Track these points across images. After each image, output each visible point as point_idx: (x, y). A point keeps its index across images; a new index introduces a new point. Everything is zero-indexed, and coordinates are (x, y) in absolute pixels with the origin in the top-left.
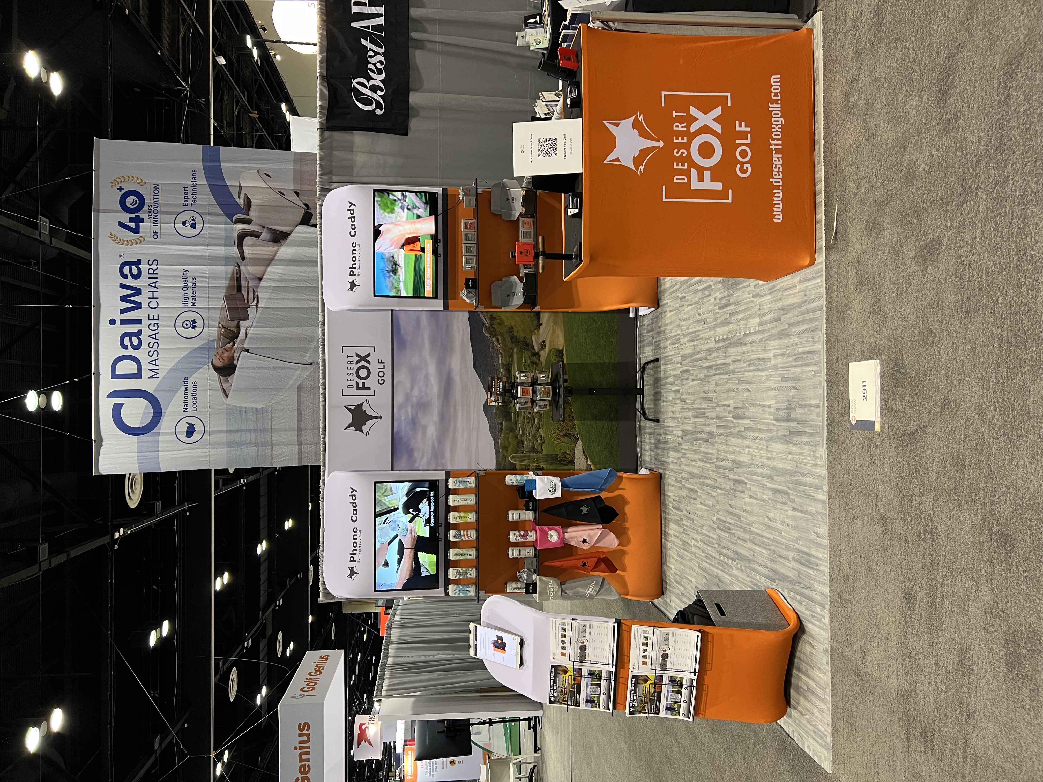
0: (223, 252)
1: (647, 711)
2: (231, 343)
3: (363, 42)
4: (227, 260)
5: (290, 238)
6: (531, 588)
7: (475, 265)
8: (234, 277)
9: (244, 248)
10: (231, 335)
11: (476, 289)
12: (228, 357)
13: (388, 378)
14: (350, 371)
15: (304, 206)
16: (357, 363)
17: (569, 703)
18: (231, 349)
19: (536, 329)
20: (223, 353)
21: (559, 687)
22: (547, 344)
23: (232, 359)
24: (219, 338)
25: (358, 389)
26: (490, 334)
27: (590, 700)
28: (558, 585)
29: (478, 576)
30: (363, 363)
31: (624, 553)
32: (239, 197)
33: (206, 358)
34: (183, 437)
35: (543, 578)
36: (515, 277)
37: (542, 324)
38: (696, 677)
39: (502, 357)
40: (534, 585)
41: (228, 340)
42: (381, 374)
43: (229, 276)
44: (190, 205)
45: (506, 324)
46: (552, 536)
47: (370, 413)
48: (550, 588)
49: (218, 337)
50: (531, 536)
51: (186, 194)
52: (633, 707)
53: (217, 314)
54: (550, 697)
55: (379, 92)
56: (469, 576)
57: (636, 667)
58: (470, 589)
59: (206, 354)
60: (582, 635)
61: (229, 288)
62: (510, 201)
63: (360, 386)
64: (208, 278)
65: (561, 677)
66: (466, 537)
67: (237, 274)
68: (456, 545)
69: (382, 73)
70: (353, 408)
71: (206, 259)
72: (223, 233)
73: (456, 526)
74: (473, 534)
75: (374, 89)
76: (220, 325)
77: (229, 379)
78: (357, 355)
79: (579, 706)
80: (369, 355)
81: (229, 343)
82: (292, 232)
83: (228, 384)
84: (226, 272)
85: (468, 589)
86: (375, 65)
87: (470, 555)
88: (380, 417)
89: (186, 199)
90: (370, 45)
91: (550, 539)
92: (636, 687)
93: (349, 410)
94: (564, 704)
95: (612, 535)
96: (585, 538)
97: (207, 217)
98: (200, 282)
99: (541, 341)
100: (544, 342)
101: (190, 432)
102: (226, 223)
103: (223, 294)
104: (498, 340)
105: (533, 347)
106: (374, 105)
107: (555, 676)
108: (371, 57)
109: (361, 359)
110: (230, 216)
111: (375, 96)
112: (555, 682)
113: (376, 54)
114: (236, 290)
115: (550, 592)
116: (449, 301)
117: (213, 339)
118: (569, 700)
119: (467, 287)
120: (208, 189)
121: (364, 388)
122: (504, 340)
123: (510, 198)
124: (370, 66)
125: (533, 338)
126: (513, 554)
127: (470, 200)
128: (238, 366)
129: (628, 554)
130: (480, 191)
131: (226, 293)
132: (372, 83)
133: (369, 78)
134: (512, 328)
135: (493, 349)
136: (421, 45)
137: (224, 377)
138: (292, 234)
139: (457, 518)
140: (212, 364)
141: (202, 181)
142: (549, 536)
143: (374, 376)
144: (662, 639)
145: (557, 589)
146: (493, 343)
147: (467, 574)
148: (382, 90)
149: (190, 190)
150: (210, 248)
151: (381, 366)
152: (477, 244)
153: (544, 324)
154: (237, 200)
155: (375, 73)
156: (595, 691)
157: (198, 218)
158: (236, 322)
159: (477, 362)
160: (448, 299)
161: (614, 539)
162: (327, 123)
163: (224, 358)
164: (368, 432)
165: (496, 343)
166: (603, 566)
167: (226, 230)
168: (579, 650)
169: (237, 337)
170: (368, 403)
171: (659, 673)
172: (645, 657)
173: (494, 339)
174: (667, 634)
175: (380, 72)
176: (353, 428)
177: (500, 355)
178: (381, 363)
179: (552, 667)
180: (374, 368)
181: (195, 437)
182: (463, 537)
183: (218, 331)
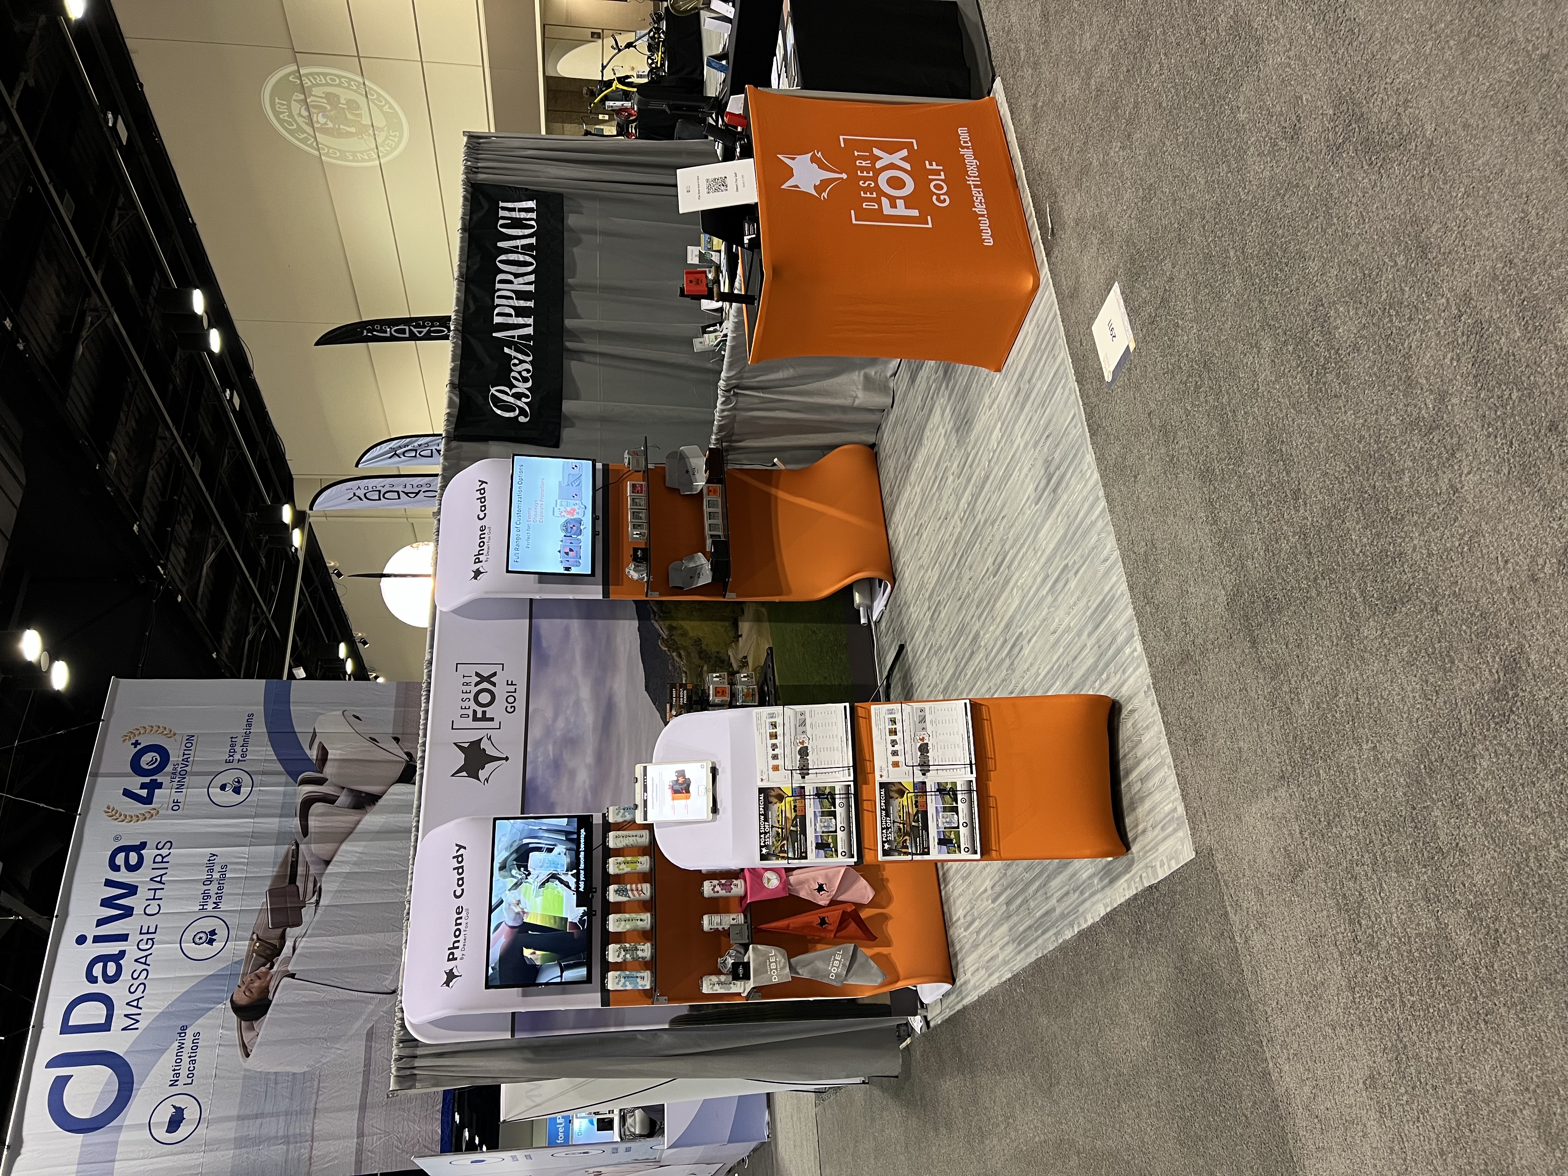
0: (277, 825)
1: (910, 851)
2: (268, 965)
3: (506, 350)
4: (280, 837)
5: (381, 802)
6: (741, 970)
7: (645, 531)
8: (287, 862)
9: (309, 818)
10: (268, 952)
11: (646, 560)
12: (259, 987)
13: (521, 705)
14: (465, 696)
15: (405, 757)
16: (477, 684)
17: (790, 855)
18: (267, 973)
19: (733, 641)
20: (252, 981)
21: (773, 827)
22: (750, 661)
23: (265, 990)
24: (249, 957)
25: (475, 719)
26: (668, 647)
27: (822, 843)
28: (783, 956)
29: (654, 956)
30: (485, 685)
31: (885, 918)
32: (311, 747)
33: (223, 991)
34: (161, 1133)
35: (759, 946)
36: (700, 554)
37: (741, 636)
38: (974, 775)
39: (686, 677)
40: (747, 965)
41: (263, 960)
42: (511, 700)
43: (280, 860)
44: (235, 762)
45: (691, 634)
46: (769, 880)
47: (491, 751)
48: (770, 963)
49: (247, 956)
50: (736, 885)
51: (233, 745)
52: (888, 842)
53: (252, 920)
54: (761, 847)
55: (524, 399)
56: (640, 954)
57: (885, 773)
58: (642, 974)
59: (225, 985)
60: (800, 730)
61: (277, 878)
62: (691, 472)
63: (479, 715)
64: (247, 864)
65: (776, 808)
66: (635, 892)
67: (293, 856)
68: (619, 908)
69: (528, 381)
70: (466, 745)
71: (248, 837)
72: (280, 799)
73: (618, 879)
74: (646, 888)
75: (518, 396)
76: (255, 937)
77: (255, 1025)
78: (477, 674)
79: (806, 858)
80: (495, 674)
81: (264, 965)
82: (384, 793)
83: (253, 1034)
84: (276, 854)
85: (639, 975)
86: (520, 373)
87: (641, 920)
88: (507, 759)
89: (232, 753)
90: (513, 353)
91: (766, 885)
92: (887, 804)
93: (461, 748)
94: (783, 858)
95: (863, 882)
96: (821, 882)
97: (260, 777)
98: (235, 871)
99: (741, 656)
100: (745, 657)
101: (175, 1123)
102: (286, 784)
103: (267, 888)
104: (680, 656)
105: (731, 665)
106: (517, 412)
107: (766, 808)
108: (515, 365)
109: (483, 679)
110: (293, 774)
111: (519, 403)
112: (766, 820)
113: (522, 362)
114: (287, 881)
115: (771, 970)
116: (611, 587)
117: (238, 959)
118: (791, 850)
119: (635, 559)
120: (267, 738)
121: (484, 718)
122: (688, 655)
123: (690, 470)
124: (513, 374)
125: (730, 653)
126: (710, 922)
127: (638, 461)
128: (273, 1002)
129: (891, 918)
130: (650, 466)
131: (271, 886)
132: (514, 390)
133: (512, 386)
134: (700, 640)
135: (673, 666)
136: (578, 354)
137: (248, 1023)
138: (385, 797)
139: (620, 864)
140: (232, 1001)
141: (260, 728)
142: (765, 881)
143: (500, 702)
144: (917, 720)
145: (782, 964)
146: (673, 659)
147: (637, 950)
148: (527, 397)
149: (240, 741)
150: (256, 820)
151: (512, 688)
152: (649, 509)
153: (744, 636)
154: (308, 751)
155: (519, 381)
156: (828, 826)
157: (246, 779)
158: (281, 930)
159: (650, 684)
160: (608, 585)
161: (866, 888)
162: (455, 430)
163: (253, 990)
164: (487, 780)
165: (676, 659)
166: (853, 927)
167: (285, 794)
168: (799, 757)
169: (279, 955)
170: (490, 739)
171: (919, 778)
172: (895, 753)
173: (674, 654)
174: (921, 711)
175: (525, 380)
176: (464, 774)
177: (683, 675)
178: (512, 684)
179: (761, 790)
180: (501, 691)
181: (183, 1131)
182: (630, 893)
183: (250, 946)
